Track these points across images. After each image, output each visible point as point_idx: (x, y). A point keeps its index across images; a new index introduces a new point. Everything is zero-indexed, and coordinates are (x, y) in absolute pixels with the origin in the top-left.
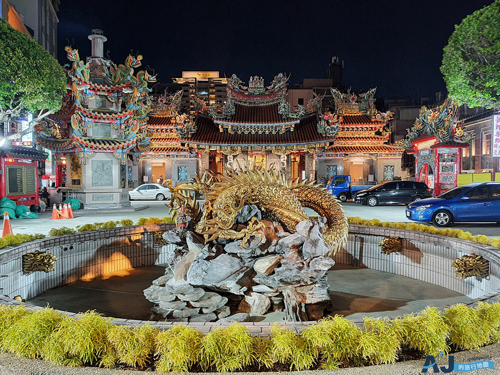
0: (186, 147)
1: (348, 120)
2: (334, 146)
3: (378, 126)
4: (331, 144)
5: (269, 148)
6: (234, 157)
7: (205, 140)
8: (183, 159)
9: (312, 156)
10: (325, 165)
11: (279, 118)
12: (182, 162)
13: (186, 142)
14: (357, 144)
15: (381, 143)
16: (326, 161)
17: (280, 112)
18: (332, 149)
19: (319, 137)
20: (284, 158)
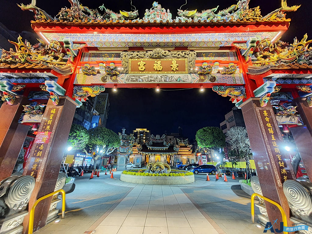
0: (139, 153)
1: (181, 147)
2: (178, 154)
3: (189, 149)
4: (177, 153)
5: (161, 154)
6: (152, 156)
7: (144, 151)
8: (138, 156)
9: (172, 156)
10: (176, 159)
11: (164, 146)
12: (138, 157)
13: (139, 152)
14: (184, 153)
15: (190, 153)
16: (176, 158)
17: (164, 144)
18: (178, 155)
19: (174, 151)
20: (165, 157)
